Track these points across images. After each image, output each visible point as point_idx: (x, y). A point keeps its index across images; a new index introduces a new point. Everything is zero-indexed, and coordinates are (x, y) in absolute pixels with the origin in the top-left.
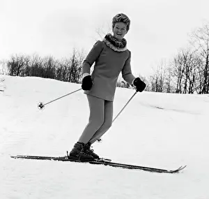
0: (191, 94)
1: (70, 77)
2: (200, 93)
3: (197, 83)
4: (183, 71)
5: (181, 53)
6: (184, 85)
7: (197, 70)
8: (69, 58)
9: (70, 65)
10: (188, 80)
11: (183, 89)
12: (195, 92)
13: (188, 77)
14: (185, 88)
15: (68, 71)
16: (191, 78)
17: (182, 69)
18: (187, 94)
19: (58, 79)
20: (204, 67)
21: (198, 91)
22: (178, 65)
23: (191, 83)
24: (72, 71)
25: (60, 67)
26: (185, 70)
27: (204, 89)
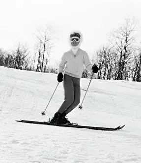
0: (108, 80)
1: (15, 65)
2: (115, 79)
3: (114, 72)
4: (103, 62)
5: (102, 48)
6: (103, 73)
7: (114, 62)
8: (15, 49)
9: (16, 55)
10: (107, 69)
11: (102, 76)
12: (112, 78)
13: (107, 67)
14: (104, 75)
15: (14, 60)
16: (109, 68)
17: (102, 60)
18: (106, 80)
19: (6, 66)
20: (119, 60)
21: (114, 77)
22: (100, 58)
23: (109, 71)
24: (17, 60)
25: (7, 56)
26: (105, 62)
27: (119, 76)
